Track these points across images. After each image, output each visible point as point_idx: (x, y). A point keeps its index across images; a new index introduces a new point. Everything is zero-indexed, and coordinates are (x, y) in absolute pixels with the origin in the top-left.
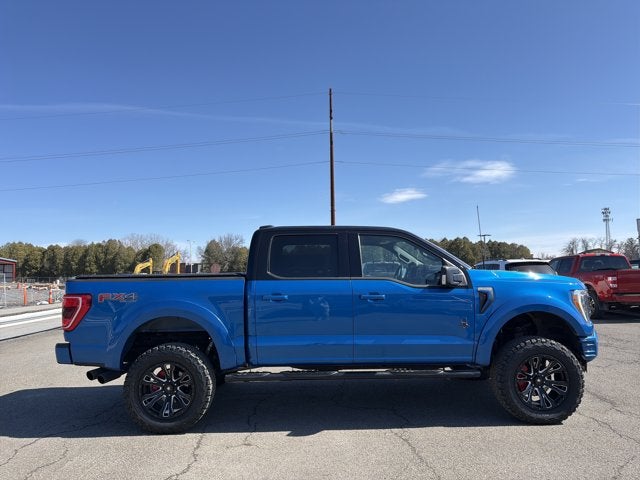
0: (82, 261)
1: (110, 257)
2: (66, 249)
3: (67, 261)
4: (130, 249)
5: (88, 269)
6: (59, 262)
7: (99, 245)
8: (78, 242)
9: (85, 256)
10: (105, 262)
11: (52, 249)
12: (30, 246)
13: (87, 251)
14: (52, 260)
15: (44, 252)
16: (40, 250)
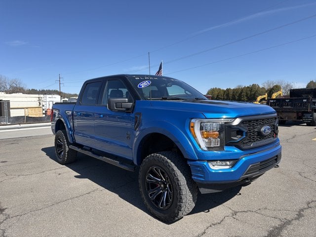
0: (240, 95)
1: (253, 93)
2: (234, 89)
3: (234, 95)
4: (263, 88)
5: (243, 99)
6: (230, 96)
7: (248, 87)
8: (239, 86)
9: (241, 93)
10: (251, 95)
11: (228, 90)
12: (220, 89)
13: (242, 90)
14: (228, 95)
15: (224, 91)
16: (223, 90)
